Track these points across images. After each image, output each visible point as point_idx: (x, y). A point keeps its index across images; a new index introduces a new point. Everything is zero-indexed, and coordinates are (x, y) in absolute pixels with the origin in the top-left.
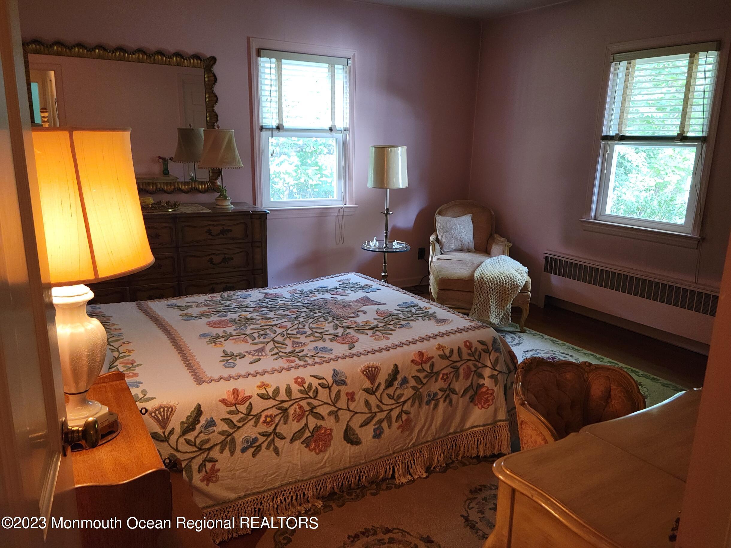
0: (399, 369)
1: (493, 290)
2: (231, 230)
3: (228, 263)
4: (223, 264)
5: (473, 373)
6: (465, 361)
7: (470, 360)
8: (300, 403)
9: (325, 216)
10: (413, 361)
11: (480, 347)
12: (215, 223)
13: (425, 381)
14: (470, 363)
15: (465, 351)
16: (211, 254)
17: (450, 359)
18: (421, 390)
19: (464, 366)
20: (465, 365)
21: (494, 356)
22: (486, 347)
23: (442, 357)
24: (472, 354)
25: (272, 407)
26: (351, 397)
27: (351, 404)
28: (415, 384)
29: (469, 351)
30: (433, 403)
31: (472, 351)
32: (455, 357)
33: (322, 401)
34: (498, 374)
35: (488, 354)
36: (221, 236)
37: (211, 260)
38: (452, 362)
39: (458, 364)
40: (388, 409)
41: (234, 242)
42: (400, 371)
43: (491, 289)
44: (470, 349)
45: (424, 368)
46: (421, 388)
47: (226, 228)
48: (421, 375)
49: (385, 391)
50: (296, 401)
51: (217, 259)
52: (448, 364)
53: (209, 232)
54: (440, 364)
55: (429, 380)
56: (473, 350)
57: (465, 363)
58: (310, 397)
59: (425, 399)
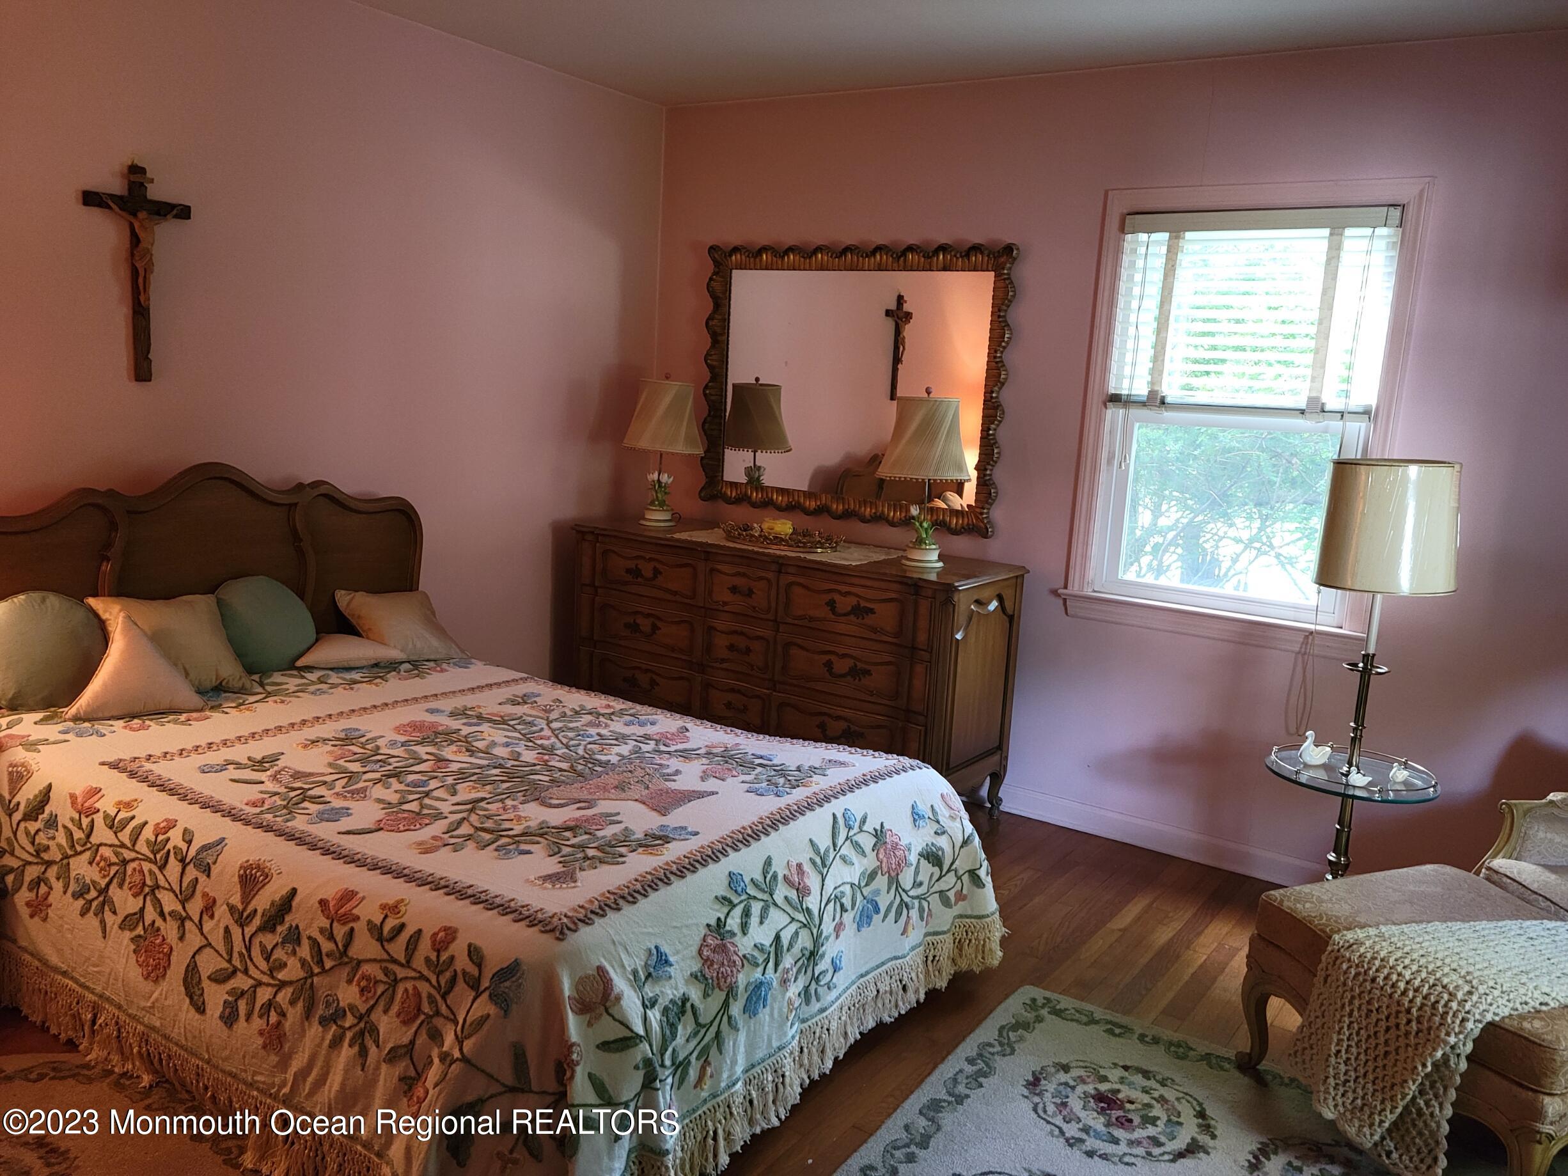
0: (294, 904)
1: (1353, 997)
2: (872, 611)
3: (860, 680)
4: (849, 678)
5: (422, 1017)
6: (413, 974)
7: (428, 980)
8: (142, 862)
9: (1263, 647)
10: (323, 903)
11: (463, 962)
12: (844, 588)
13: (328, 964)
14: (424, 988)
15: (425, 948)
16: (830, 652)
17: (385, 944)
18: (315, 979)
19: (409, 985)
20: (413, 982)
21: (483, 1006)
22: (476, 973)
23: (376, 930)
24: (438, 967)
25: (110, 846)
26: (209, 908)
27: (207, 922)
28: (309, 958)
29: (433, 956)
30: (333, 1030)
31: (438, 961)
32: (398, 949)
33: (170, 884)
34: (457, 1059)
35: (473, 994)
36: (852, 617)
37: (829, 665)
38: (388, 958)
39: (401, 973)
40: (255, 976)
41: (873, 636)
42: (294, 909)
43: (1348, 995)
44: (438, 951)
45: (335, 932)
46: (317, 975)
47: (863, 604)
48: (326, 946)
49: (260, 934)
50: (140, 856)
51: (841, 666)
52: (379, 958)
53: (831, 604)
54: (364, 947)
55: (336, 965)
56: (444, 956)
57: (414, 978)
58: (155, 863)
59: (320, 1011)
